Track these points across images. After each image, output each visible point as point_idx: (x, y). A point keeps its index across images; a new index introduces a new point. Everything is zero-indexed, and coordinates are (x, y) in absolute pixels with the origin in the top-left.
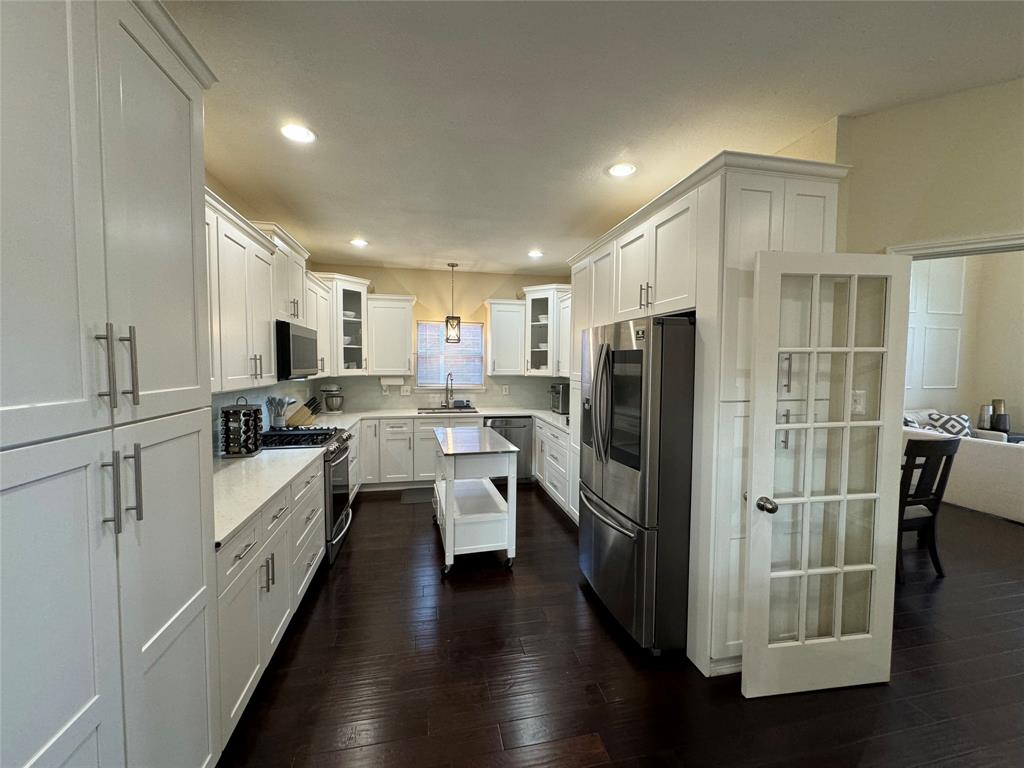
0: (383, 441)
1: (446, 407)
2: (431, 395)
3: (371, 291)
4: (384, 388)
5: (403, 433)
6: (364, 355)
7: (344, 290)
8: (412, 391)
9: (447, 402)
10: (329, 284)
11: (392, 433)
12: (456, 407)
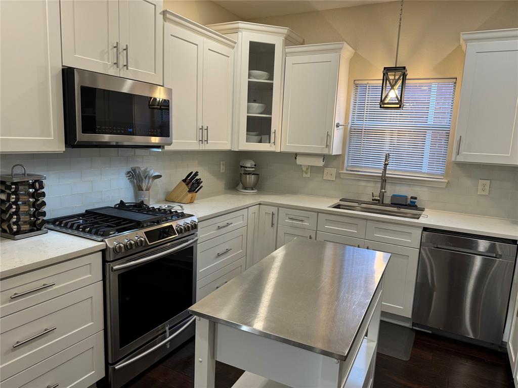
0: (281, 233)
1: (380, 202)
2: (363, 184)
3: (289, 41)
4: (304, 169)
5: (303, 228)
6: (275, 125)
7: (251, 42)
8: (338, 175)
9: (382, 195)
10: (232, 37)
11: (292, 227)
12: (393, 204)
